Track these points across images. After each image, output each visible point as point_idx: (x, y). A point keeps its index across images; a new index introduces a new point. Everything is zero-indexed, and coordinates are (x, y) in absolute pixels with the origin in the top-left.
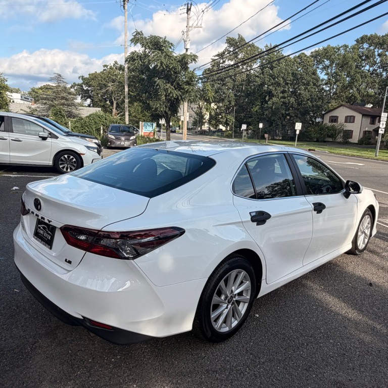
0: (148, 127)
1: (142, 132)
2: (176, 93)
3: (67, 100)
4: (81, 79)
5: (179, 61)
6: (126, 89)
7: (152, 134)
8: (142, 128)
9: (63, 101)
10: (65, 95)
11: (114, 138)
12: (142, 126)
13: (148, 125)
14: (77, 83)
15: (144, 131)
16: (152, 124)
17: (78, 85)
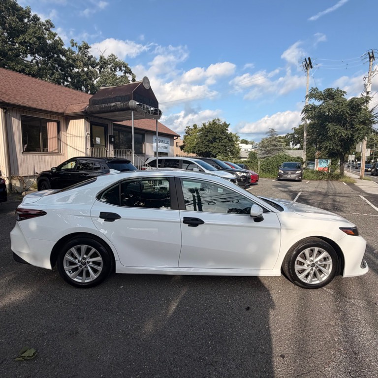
0: (323, 163)
1: (317, 167)
2: (344, 133)
3: (276, 146)
4: (293, 130)
5: (348, 105)
6: (305, 134)
7: (326, 169)
8: (317, 165)
9: (273, 147)
10: (274, 143)
11: (282, 172)
12: (317, 163)
13: (323, 161)
14: (290, 133)
15: (318, 167)
16: (327, 161)
17: (291, 135)
